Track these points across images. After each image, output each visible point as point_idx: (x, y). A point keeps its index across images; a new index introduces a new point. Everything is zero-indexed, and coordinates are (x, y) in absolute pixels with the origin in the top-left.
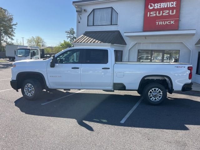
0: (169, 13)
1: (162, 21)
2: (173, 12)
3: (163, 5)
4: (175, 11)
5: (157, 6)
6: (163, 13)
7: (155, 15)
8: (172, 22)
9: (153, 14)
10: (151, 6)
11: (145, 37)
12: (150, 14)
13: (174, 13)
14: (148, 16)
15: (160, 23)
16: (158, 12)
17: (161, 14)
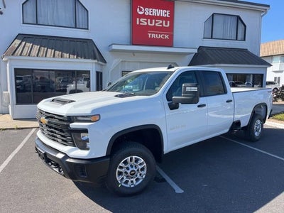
0: (162, 24)
1: (156, 33)
2: (166, 24)
3: (156, 12)
4: (168, 22)
5: (148, 11)
6: (156, 22)
7: (146, 24)
8: (167, 37)
9: (144, 22)
10: (141, 10)
11: (134, 52)
12: (140, 22)
13: (168, 26)
14: (138, 23)
15: (153, 36)
16: (149, 20)
17: (153, 24)
